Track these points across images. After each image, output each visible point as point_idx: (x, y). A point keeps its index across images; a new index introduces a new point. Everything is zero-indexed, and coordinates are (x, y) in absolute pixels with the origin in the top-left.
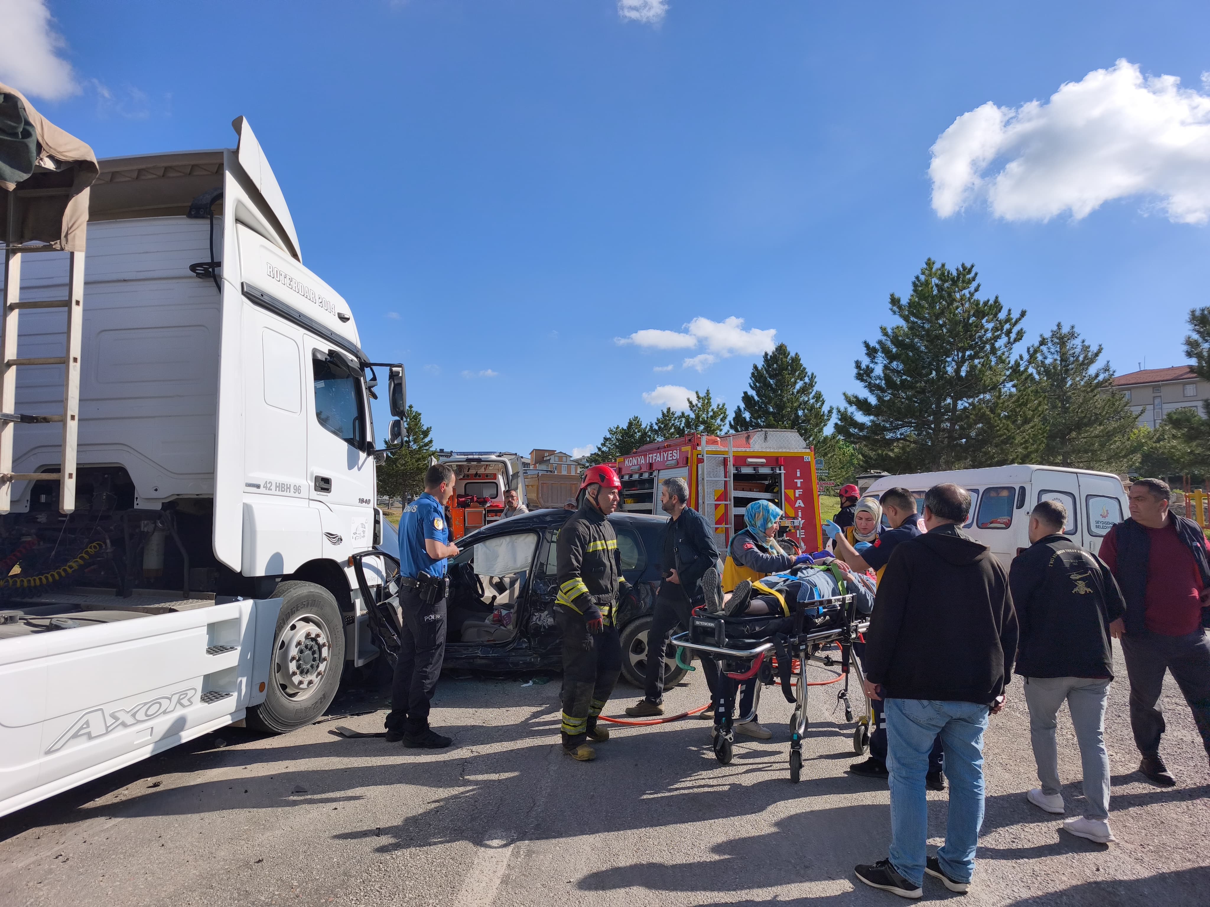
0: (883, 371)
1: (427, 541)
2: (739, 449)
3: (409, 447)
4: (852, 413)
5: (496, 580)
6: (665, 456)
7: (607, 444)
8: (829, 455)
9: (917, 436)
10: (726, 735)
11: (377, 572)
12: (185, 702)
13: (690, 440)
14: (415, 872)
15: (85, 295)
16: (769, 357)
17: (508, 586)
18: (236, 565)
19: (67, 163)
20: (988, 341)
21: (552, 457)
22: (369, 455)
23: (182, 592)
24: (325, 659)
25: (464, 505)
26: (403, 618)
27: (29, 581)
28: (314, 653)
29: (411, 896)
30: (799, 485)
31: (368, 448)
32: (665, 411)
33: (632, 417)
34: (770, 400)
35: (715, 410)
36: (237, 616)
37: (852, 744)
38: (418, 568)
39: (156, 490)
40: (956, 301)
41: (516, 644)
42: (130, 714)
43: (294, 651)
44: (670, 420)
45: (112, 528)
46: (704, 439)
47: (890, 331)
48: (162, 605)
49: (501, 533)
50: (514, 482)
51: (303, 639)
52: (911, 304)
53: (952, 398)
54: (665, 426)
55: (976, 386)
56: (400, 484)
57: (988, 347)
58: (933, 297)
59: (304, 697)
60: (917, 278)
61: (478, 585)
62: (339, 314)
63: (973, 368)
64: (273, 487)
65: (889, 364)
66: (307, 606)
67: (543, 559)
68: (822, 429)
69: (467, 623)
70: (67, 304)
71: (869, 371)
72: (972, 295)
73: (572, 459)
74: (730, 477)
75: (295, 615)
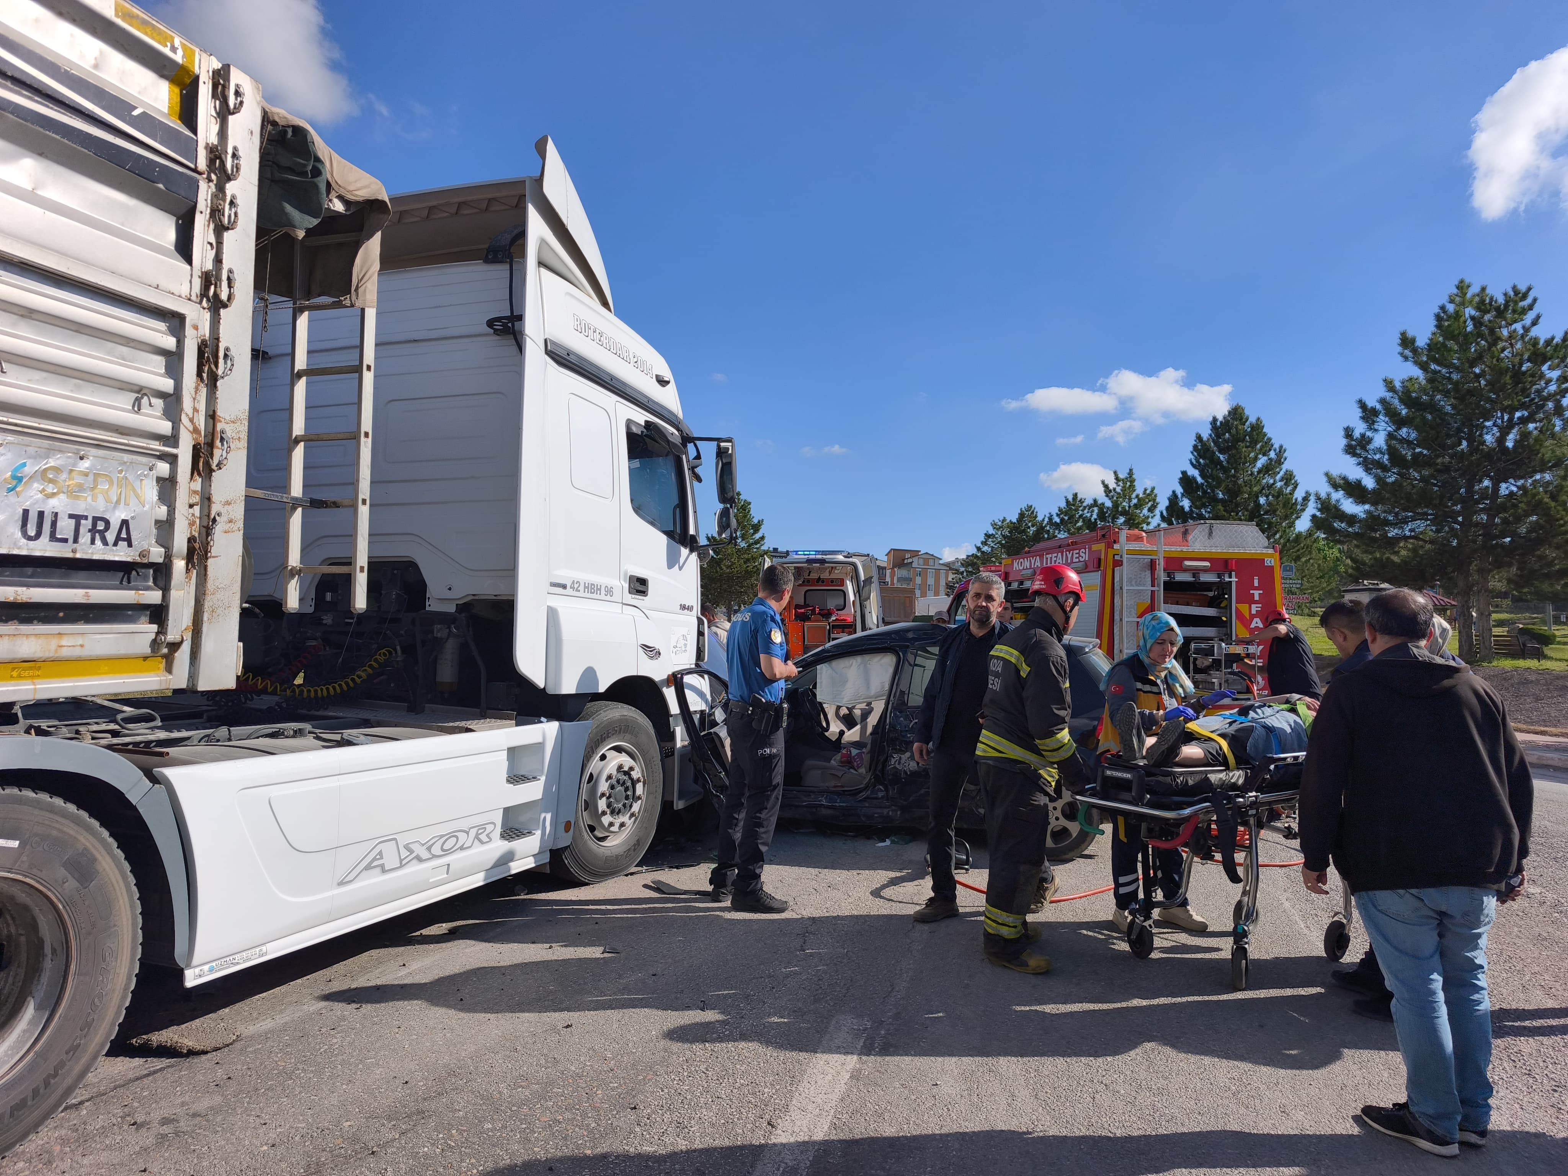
0: (1387, 441)
1: (762, 656)
2: (1173, 549)
3: (736, 545)
4: (1338, 501)
5: (844, 711)
6: (1069, 556)
7: (990, 542)
8: (1303, 559)
9: (1435, 532)
10: (1145, 921)
11: (701, 694)
12: (483, 837)
13: (1104, 536)
14: (747, 1055)
15: (376, 358)
16: (1218, 424)
17: (858, 720)
18: (539, 681)
19: (357, 203)
20: (1550, 397)
21: (915, 559)
22: (692, 551)
23: (478, 710)
24: (639, 798)
25: (803, 618)
26: (731, 750)
27: (316, 691)
28: (627, 789)
29: (742, 1081)
30: (1257, 598)
31: (690, 542)
32: (1070, 498)
33: (1023, 506)
34: (1219, 482)
35: (1141, 496)
36: (540, 740)
37: (1323, 947)
38: (751, 690)
39: (450, 589)
40: (1502, 340)
41: (869, 792)
42: (425, 847)
43: (603, 786)
44: (1077, 510)
45: (402, 632)
46: (1124, 534)
47: (1398, 385)
48: (457, 724)
49: (850, 652)
50: (866, 589)
51: (614, 773)
52: (1432, 346)
53: (1491, 479)
54: (1069, 519)
55: (1530, 462)
56: (725, 591)
57: (1550, 405)
58: (1466, 335)
59: (615, 842)
60: (1443, 308)
61: (822, 716)
62: (657, 376)
63: (1525, 435)
64: (581, 588)
65: (1395, 431)
66: (620, 732)
67: (903, 687)
68: (1293, 523)
69: (809, 763)
70: (357, 370)
71: (1364, 442)
72: (1526, 330)
73: (941, 562)
74: (1159, 586)
75: (605, 743)
